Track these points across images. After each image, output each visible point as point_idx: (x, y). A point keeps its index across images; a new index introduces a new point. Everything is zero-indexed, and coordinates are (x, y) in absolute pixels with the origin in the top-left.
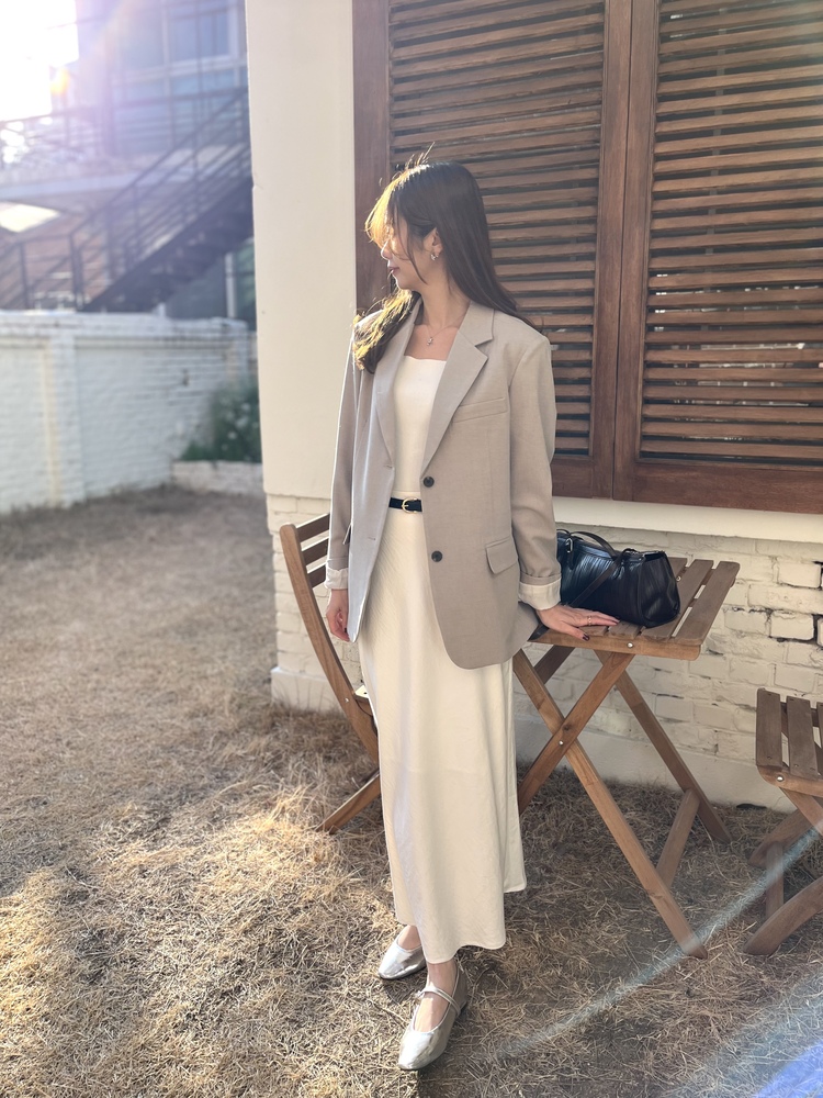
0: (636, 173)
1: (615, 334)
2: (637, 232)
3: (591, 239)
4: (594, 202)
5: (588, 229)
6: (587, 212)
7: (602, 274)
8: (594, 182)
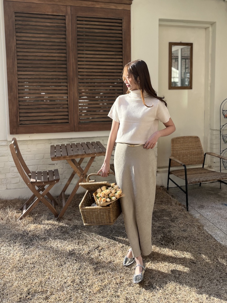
0: (75, 67)
1: (73, 98)
2: (76, 78)
3: (66, 79)
4: (66, 72)
5: (66, 77)
6: (65, 74)
7: (69, 86)
8: (66, 68)
